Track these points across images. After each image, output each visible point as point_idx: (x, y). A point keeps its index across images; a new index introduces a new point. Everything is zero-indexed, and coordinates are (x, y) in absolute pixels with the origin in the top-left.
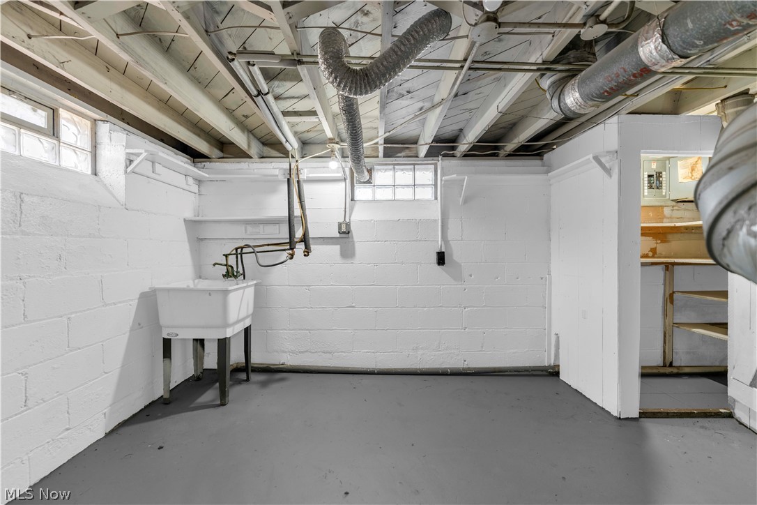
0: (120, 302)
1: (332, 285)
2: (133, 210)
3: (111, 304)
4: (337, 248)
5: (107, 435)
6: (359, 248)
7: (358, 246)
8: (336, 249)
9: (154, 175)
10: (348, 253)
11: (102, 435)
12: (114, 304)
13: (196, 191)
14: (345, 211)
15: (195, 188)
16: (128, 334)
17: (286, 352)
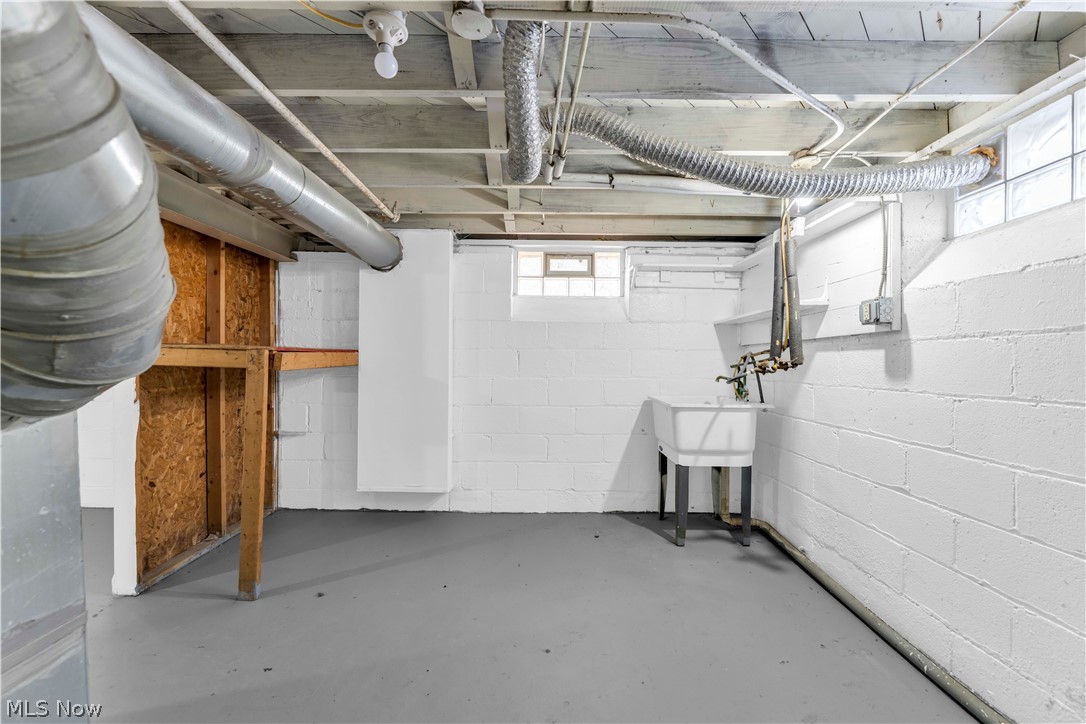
0: (621, 405)
1: (870, 433)
2: (638, 322)
3: (612, 405)
4: (880, 354)
5: (604, 513)
6: (921, 353)
7: (917, 349)
8: (875, 358)
9: (662, 284)
10: (898, 368)
11: (601, 512)
12: (616, 406)
13: (738, 286)
14: (885, 275)
15: (735, 283)
16: (629, 436)
17: (810, 535)
